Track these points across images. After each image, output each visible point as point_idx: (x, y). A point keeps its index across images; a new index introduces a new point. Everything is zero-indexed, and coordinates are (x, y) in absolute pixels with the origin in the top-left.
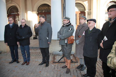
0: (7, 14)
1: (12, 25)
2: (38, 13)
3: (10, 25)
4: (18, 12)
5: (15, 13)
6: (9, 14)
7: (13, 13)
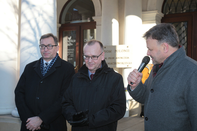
0: (60, 22)
1: (49, 62)
2: (163, 15)
3: (45, 62)
4: (94, 15)
5: (83, 21)
6: (63, 22)
7: (78, 19)
